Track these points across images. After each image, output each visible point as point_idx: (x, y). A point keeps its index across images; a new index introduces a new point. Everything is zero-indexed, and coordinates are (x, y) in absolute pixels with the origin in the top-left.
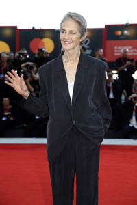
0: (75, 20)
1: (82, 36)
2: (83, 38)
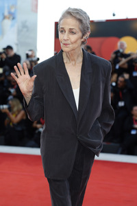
0: (75, 17)
1: (83, 35)
2: (85, 37)
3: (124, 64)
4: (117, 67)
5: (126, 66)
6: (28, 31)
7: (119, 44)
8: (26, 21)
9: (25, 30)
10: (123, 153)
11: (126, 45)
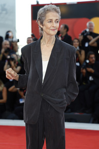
3: (93, 43)
4: (87, 45)
5: (95, 45)
6: (6, 13)
7: (88, 24)
8: (5, 5)
9: (4, 12)
10: (94, 122)
11: (94, 25)
